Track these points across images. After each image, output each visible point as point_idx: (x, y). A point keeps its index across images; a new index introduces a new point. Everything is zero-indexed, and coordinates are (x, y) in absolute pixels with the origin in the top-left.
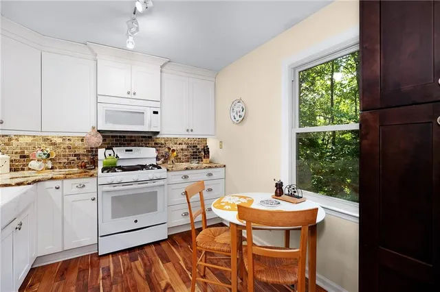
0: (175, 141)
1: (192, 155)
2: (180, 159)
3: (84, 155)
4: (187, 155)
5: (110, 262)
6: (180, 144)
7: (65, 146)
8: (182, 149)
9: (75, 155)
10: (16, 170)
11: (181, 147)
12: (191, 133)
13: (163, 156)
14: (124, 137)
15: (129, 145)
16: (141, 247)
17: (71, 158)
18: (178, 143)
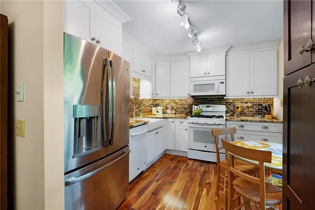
0: (242, 101)
1: (257, 112)
2: (246, 113)
3: (187, 108)
4: (252, 111)
5: (191, 163)
6: (246, 103)
7: (180, 104)
8: (248, 107)
9: (184, 108)
10: (164, 113)
11: (247, 105)
12: (251, 94)
13: (232, 111)
14: (207, 99)
15: (209, 103)
16: (209, 162)
17: (182, 109)
18: (244, 102)
